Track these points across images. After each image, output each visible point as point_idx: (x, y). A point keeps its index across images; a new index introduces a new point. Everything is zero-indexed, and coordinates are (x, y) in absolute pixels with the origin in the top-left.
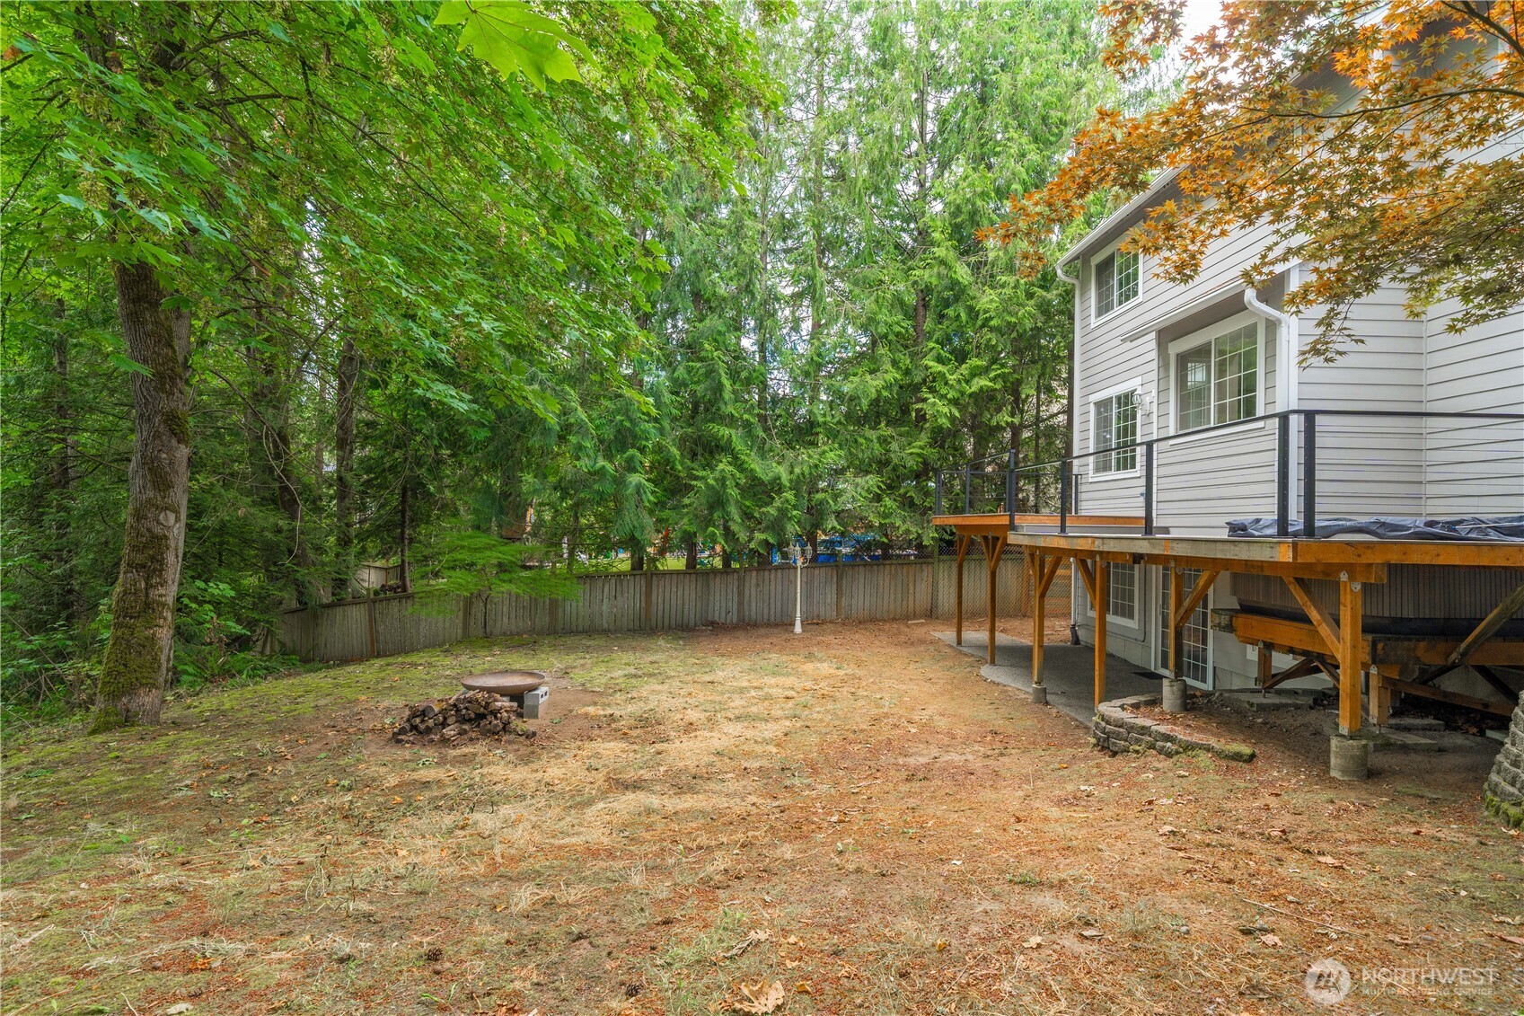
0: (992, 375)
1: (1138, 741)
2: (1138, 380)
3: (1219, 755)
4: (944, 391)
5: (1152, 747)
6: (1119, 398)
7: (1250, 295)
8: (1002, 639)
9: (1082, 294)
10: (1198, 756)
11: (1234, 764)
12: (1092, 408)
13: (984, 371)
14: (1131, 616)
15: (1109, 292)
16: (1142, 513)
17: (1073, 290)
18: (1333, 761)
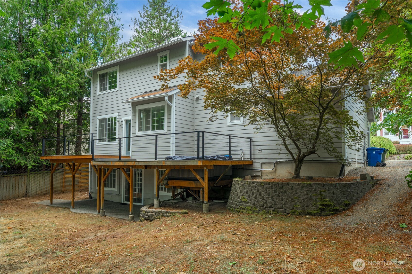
0: (60, 105)
1: (158, 215)
2: (117, 114)
3: (181, 213)
4: (41, 108)
5: (163, 216)
6: (109, 119)
7: (166, 98)
8: (77, 199)
9: (93, 83)
10: (176, 215)
11: (185, 215)
12: (98, 121)
13: (57, 103)
14: (114, 187)
15: (106, 84)
16: (118, 155)
17: (90, 80)
18: (204, 209)
